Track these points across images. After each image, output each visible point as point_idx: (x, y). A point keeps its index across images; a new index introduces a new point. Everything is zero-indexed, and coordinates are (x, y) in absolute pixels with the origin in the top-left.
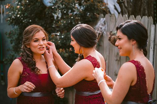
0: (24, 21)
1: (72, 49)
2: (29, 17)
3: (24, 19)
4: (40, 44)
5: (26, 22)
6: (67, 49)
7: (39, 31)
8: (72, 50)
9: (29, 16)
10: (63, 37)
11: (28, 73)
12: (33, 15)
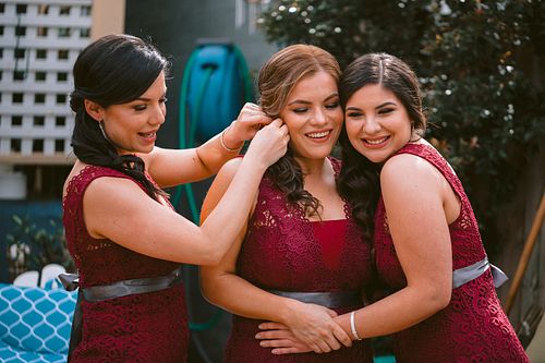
0: (312, 31)
1: (478, 143)
2: (334, 16)
3: (313, 25)
4: (313, 121)
5: (321, 34)
6: (462, 142)
7: (312, 72)
8: (478, 146)
9: (334, 11)
10: (448, 92)
11: (275, 217)
12: (346, 9)
